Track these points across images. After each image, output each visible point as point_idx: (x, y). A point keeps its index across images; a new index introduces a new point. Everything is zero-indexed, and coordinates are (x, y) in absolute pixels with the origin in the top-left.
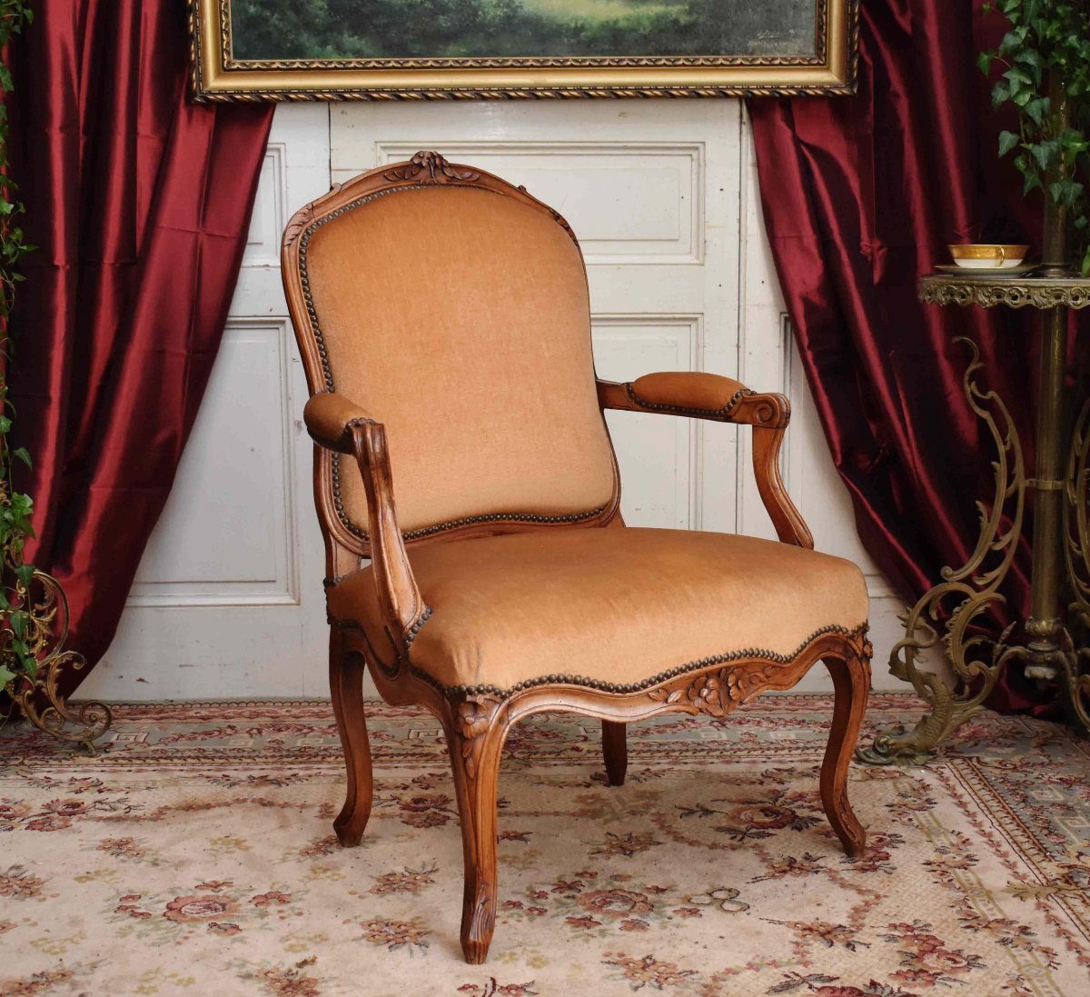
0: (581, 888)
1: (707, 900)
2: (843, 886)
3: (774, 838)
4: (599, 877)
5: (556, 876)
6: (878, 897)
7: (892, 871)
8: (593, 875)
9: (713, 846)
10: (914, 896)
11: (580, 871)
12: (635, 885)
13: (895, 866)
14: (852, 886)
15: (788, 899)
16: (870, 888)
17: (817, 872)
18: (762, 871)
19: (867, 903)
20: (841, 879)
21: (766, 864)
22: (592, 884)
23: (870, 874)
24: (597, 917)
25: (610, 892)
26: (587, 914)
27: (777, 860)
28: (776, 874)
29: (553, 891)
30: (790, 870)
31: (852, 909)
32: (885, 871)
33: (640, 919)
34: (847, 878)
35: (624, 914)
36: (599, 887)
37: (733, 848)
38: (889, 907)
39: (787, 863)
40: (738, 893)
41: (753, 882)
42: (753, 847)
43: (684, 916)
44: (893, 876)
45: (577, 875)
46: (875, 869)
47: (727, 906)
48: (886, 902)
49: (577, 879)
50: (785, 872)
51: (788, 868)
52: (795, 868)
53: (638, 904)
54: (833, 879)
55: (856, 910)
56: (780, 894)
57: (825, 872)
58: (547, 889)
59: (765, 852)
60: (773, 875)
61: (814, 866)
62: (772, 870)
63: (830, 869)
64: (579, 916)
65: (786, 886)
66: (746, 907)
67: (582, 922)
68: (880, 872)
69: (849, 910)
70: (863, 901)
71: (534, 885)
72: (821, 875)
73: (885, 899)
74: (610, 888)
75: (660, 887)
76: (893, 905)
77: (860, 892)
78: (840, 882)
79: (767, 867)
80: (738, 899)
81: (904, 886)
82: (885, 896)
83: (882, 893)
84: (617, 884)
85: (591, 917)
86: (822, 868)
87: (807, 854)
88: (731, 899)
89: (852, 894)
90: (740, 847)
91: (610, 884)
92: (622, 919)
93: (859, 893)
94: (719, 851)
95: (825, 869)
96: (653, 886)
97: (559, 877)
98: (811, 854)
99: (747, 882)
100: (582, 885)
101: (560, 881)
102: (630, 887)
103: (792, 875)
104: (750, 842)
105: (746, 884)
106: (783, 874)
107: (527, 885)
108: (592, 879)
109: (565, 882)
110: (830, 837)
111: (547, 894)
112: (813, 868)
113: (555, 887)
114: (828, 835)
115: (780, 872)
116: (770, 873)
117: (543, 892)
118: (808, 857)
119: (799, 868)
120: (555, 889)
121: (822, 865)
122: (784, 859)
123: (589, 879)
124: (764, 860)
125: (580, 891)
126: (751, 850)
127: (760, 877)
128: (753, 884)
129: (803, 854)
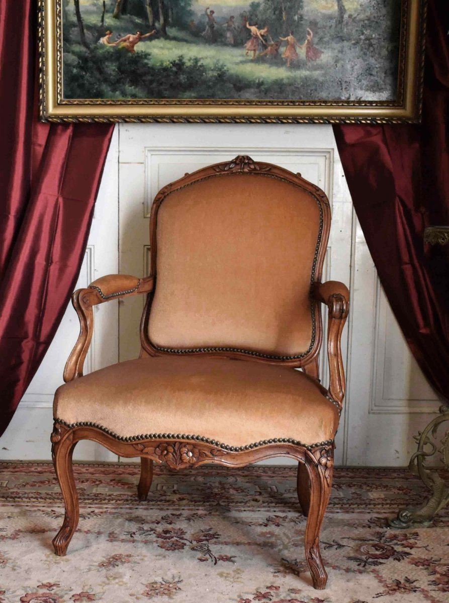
0: (271, 597)
3: (384, 566)
4: (281, 590)
5: (255, 588)
8: (277, 588)
9: (348, 570)
11: (270, 585)
12: (304, 597)
17: (415, 591)
18: (381, 590)
20: (432, 596)
21: (383, 584)
22: (277, 595)
25: (289, 601)
27: (389, 582)
28: (390, 592)
29: (254, 599)
30: (398, 589)
34: (434, 596)
36: (282, 597)
37: (361, 572)
39: (395, 584)
41: (377, 597)
42: (372, 572)
45: (267, 588)
49: (268, 591)
50: (395, 590)
51: (396, 588)
52: (401, 588)
54: (426, 597)
57: (420, 591)
58: (251, 597)
59: (380, 575)
60: (388, 592)
61: (412, 586)
62: (387, 589)
63: (423, 589)
71: (242, 594)
72: (418, 593)
74: (289, 598)
75: (320, 598)
78: (431, 599)
79: (383, 586)
84: (293, 595)
86: (418, 588)
87: (406, 577)
90: (364, 572)
91: (289, 595)
94: (351, 574)
95: (420, 589)
96: (315, 598)
97: (257, 589)
98: (409, 578)
99: (373, 597)
100: (271, 595)
101: (257, 592)
102: (301, 598)
103: (400, 593)
104: (370, 568)
105: (373, 599)
106: (394, 592)
107: (237, 594)
108: (277, 591)
109: (260, 593)
110: (418, 566)
111: (251, 601)
112: (412, 588)
113: (255, 596)
114: (416, 564)
115: (392, 590)
116: (385, 591)
117: (248, 599)
118: (407, 580)
119: (404, 588)
120: (255, 597)
121: (417, 586)
122: (393, 581)
123: (275, 591)
124: (380, 581)
125: (271, 600)
126: (371, 573)
127: (381, 593)
128: (377, 599)
129: (404, 577)
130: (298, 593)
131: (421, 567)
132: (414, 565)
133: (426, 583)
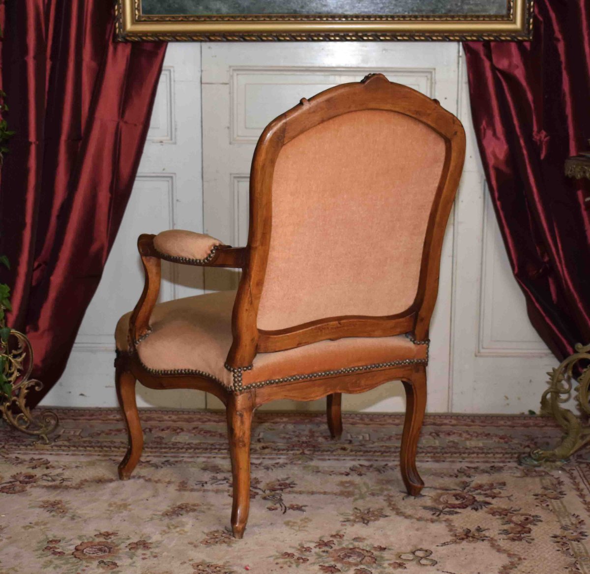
0: (333, 545)
1: (411, 557)
2: (499, 550)
3: (459, 515)
4: (345, 538)
5: (319, 536)
6: (520, 559)
7: (530, 541)
8: (341, 537)
9: (419, 519)
10: (543, 560)
11: (334, 533)
12: (367, 545)
13: (534, 538)
14: (505, 551)
15: (463, 558)
16: (516, 553)
17: (483, 540)
18: (449, 539)
19: (512, 563)
20: (499, 545)
21: (452, 533)
22: (340, 544)
23: (517, 542)
24: (339, 566)
25: (351, 549)
26: (333, 563)
27: (460, 530)
28: (458, 541)
29: (315, 547)
30: (467, 538)
31: (502, 567)
32: (527, 541)
33: (366, 568)
34: (501, 545)
35: (356, 565)
36: (344, 545)
37: (432, 521)
38: (526, 566)
39: (465, 533)
40: (431, 553)
41: (442, 546)
42: (445, 521)
43: (394, 568)
44: (531, 545)
45: (332, 536)
46: (520, 539)
47: (423, 561)
48: (526, 563)
49: (331, 539)
50: (463, 539)
51: (465, 537)
52: (469, 537)
53: (366, 558)
54: (493, 546)
55: (505, 567)
56: (458, 554)
57: (489, 540)
58: (312, 545)
59: (452, 524)
60: (455, 541)
61: (482, 535)
62: (454, 538)
63: (492, 538)
64: (327, 565)
65: (463, 549)
66: (435, 562)
67: (330, 569)
68: (524, 541)
69: (500, 567)
70: (510, 562)
71: (304, 542)
72: (486, 542)
73: (523, 561)
74: (351, 546)
75: (383, 546)
76: (529, 565)
77: (509, 555)
78: (498, 547)
79: (451, 535)
80: (430, 557)
81: (537, 552)
82: (525, 559)
83: (522, 557)
84: (356, 544)
85: (336, 566)
86: (487, 537)
87: (479, 527)
88: (425, 558)
89: (504, 556)
90: (437, 521)
91: (352, 543)
92: (355, 568)
93: (508, 557)
94: (422, 523)
95: (489, 538)
96: (378, 546)
97: (321, 537)
98: (481, 527)
99: (438, 546)
100: (333, 543)
101: (320, 540)
102: (364, 546)
103: (467, 542)
104: (443, 517)
105: (437, 547)
106: (461, 541)
107: (299, 542)
108: (341, 540)
109: (323, 541)
110: (495, 516)
111: (311, 549)
112: (481, 537)
113: (317, 544)
114: (493, 514)
115: (460, 539)
116: (453, 540)
117: (309, 547)
118: (479, 530)
119: (472, 537)
120: (316, 546)
121: (487, 534)
122: (463, 530)
123: (339, 539)
124: (451, 530)
125: (332, 547)
126: (444, 523)
127: (447, 542)
128: (442, 547)
129: (476, 527)
130: (362, 542)
131: (497, 517)
132: (491, 515)
133: (497, 532)
